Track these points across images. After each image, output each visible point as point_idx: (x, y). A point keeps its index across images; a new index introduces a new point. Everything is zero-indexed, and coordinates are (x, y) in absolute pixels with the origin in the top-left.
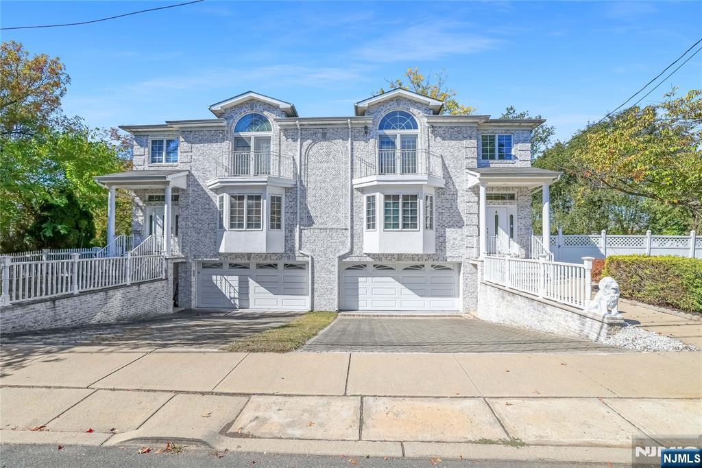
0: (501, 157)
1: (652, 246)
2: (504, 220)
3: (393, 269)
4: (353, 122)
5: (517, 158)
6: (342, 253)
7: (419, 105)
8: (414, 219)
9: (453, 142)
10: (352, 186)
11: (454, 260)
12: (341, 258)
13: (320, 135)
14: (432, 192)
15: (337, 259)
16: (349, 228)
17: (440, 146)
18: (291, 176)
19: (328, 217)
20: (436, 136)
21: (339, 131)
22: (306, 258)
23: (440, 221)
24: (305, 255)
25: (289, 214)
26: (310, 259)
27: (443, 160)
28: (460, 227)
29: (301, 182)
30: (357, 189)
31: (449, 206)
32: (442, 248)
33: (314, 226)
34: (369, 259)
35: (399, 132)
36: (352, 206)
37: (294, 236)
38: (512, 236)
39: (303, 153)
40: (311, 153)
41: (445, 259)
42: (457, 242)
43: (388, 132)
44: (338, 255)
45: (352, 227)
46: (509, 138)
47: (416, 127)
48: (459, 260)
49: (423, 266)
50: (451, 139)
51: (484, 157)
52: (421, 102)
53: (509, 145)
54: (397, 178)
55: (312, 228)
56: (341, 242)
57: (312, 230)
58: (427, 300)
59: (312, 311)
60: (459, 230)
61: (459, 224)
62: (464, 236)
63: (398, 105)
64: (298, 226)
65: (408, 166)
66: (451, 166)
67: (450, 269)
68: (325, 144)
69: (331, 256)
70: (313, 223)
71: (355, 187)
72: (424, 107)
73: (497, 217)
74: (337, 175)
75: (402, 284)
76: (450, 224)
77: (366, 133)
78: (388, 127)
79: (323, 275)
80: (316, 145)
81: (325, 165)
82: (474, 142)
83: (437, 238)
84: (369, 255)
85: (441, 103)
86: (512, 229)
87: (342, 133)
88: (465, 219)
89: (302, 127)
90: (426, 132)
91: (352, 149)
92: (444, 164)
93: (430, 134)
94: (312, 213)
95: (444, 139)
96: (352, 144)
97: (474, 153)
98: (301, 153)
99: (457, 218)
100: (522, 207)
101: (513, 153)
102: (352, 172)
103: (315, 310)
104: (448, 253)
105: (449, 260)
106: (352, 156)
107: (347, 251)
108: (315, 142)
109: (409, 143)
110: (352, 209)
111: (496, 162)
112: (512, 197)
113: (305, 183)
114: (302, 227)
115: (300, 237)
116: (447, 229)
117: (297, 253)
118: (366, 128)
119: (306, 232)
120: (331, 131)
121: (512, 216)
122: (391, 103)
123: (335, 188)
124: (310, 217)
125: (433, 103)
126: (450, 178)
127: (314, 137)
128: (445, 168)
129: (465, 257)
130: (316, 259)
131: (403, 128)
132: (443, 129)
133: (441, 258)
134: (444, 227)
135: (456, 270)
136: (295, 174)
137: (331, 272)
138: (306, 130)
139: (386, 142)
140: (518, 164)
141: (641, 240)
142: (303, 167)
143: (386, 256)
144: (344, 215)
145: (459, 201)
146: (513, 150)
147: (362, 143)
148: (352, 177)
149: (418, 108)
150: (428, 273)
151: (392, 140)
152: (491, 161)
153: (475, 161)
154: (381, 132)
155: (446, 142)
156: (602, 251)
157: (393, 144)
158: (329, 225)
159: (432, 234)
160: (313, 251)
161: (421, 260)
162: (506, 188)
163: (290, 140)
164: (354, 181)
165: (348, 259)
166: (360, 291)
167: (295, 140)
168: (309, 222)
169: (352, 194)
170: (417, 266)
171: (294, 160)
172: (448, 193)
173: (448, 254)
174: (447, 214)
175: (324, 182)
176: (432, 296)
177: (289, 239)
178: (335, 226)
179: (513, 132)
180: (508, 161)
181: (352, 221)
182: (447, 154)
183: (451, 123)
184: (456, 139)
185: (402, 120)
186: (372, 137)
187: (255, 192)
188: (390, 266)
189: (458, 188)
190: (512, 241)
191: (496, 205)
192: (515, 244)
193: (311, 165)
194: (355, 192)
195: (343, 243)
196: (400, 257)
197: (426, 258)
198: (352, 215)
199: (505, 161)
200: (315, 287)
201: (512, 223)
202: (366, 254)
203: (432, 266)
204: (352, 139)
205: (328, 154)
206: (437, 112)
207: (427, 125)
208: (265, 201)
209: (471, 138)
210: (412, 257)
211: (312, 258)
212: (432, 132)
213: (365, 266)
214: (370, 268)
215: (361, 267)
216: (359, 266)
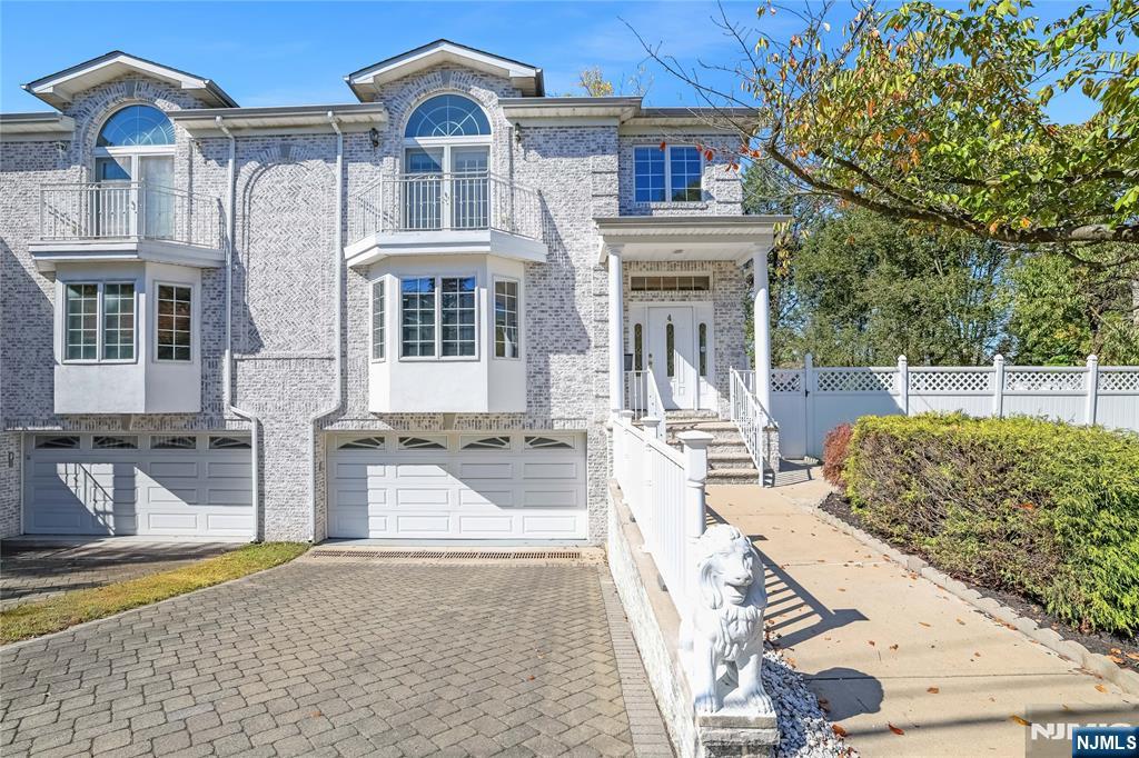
0: (678, 197)
1: (1005, 391)
2: (686, 337)
3: (441, 447)
4: (342, 117)
5: (711, 198)
6: (323, 411)
7: (492, 81)
8: (468, 332)
9: (566, 161)
10: (344, 261)
11: (568, 426)
12: (320, 424)
13: (275, 151)
14: (517, 274)
15: (311, 427)
16: (337, 355)
17: (536, 171)
18: (216, 246)
19: (293, 332)
20: (527, 148)
21: (318, 142)
22: (246, 423)
23: (536, 337)
24: (243, 418)
25: (209, 328)
26: (253, 426)
27: (543, 202)
28: (582, 352)
29: (235, 255)
30: (356, 268)
31: (556, 304)
32: (542, 399)
33: (263, 353)
34: (381, 426)
35: (447, 142)
36: (344, 306)
37: (220, 375)
38: (703, 372)
39: (240, 190)
40: (257, 191)
41: (548, 424)
42: (574, 385)
43: (424, 142)
44: (313, 415)
45: (344, 355)
46: (694, 154)
47: (486, 130)
48: (580, 426)
49: (507, 439)
50: (560, 154)
51: (642, 196)
52: (494, 71)
53: (696, 168)
54: (447, 239)
55: (258, 356)
56: (321, 388)
57: (260, 362)
58: (517, 514)
59: (260, 541)
60: (579, 359)
61: (578, 343)
62: (590, 372)
63: (446, 81)
64: (227, 352)
65: (471, 212)
66: (562, 214)
67: (567, 446)
68: (286, 169)
69: (300, 419)
70: (262, 345)
71: (350, 264)
72: (502, 86)
73: (670, 329)
74: (312, 240)
75: (461, 479)
76: (559, 345)
77: (376, 143)
78: (425, 132)
79: (283, 461)
80: (268, 173)
81: (287, 217)
82: (612, 161)
83: (531, 376)
84: (381, 416)
85: (532, 73)
86: (702, 355)
87: (323, 145)
88: (591, 333)
89: (238, 134)
90: (506, 139)
91: (345, 180)
92: (545, 211)
93: (515, 144)
94: (260, 327)
95: (545, 155)
96: (344, 169)
97: (611, 184)
98: (234, 191)
99: (575, 332)
100: (724, 305)
101: (704, 187)
102: (344, 230)
103: (268, 538)
104: (554, 410)
105: (557, 426)
106: (344, 195)
107: (334, 405)
108: (265, 166)
109: (472, 161)
110: (344, 315)
111: (664, 205)
112: (702, 284)
113: (242, 258)
114: (236, 356)
115: (234, 378)
116: (551, 356)
117: (228, 412)
118: (374, 131)
119: (246, 367)
120: (300, 141)
121: (702, 327)
122: (430, 76)
123: (307, 268)
124: (254, 333)
125: (516, 71)
126: (559, 240)
127: (263, 154)
128: (547, 218)
129: (593, 418)
130: (267, 427)
131: (458, 133)
132: (543, 132)
133: (540, 422)
134: (545, 352)
135: (578, 446)
136: (223, 238)
137: (300, 455)
138: (247, 139)
139: (420, 162)
140: (715, 210)
141: (982, 377)
142: (239, 223)
143: (419, 418)
144: (326, 328)
145: (578, 292)
146: (703, 179)
147: (368, 166)
148: (344, 243)
149: (490, 87)
150: (518, 456)
151: (436, 161)
152: (653, 205)
153: (615, 201)
154: (409, 142)
155: (551, 161)
156: (900, 402)
157: (438, 168)
158: (296, 351)
159: (516, 369)
160: (260, 408)
161: (494, 427)
162: (688, 264)
163: (213, 163)
164: (349, 252)
165: (336, 427)
166: (371, 496)
167: (222, 163)
168: (253, 343)
169: (344, 279)
170: (493, 440)
171: (220, 206)
172: (555, 275)
173: (556, 412)
174: (551, 322)
175: (285, 254)
176: (526, 507)
177: (209, 381)
178: (307, 352)
179: (703, 138)
180: (692, 204)
181: (344, 342)
182: (551, 188)
183: (559, 118)
184: (572, 154)
185: (457, 116)
186: (388, 154)
187: (121, 277)
188: (433, 441)
189: (576, 264)
190: (704, 384)
191: (666, 303)
192: (711, 388)
193: (257, 218)
194: (351, 275)
195: (324, 389)
196: (448, 419)
197: (506, 421)
198: (344, 328)
199: (685, 204)
200: (267, 488)
201: (702, 342)
202: (375, 414)
203: (527, 439)
204: (343, 158)
205: (294, 192)
207: (508, 124)
208: (142, 296)
209: (604, 152)
210: (476, 420)
211: (260, 425)
212: (519, 139)
213: (382, 440)
214: (392, 444)
215: (371, 442)
216: (368, 441)
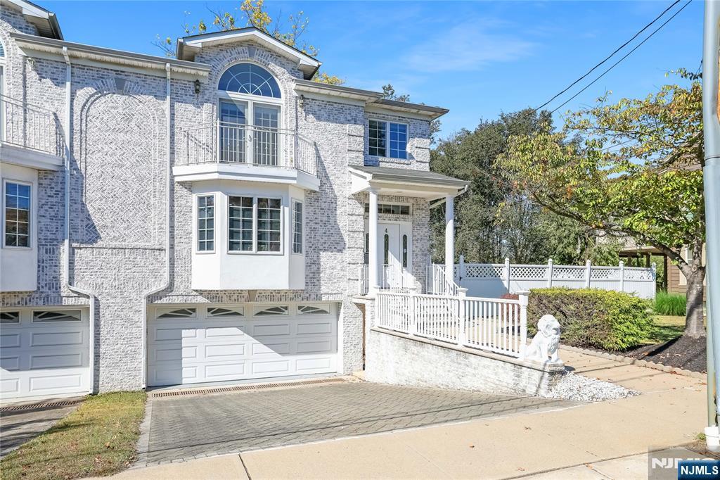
0: (393, 155)
2: (395, 244)
3: (240, 314)
4: (175, 69)
5: (413, 158)
6: (153, 290)
7: (284, 61)
8: (276, 236)
9: (332, 125)
10: (172, 177)
11: (331, 298)
12: (151, 299)
13: (111, 82)
14: (301, 198)
15: (144, 301)
16: (167, 247)
17: (313, 129)
18: (52, 150)
19: (128, 228)
20: (307, 113)
21: (148, 81)
22: (83, 301)
23: (312, 240)
24: (80, 295)
25: (45, 221)
26: (91, 302)
27: (317, 150)
28: (340, 251)
29: (73, 162)
30: (182, 183)
31: (325, 219)
32: (315, 280)
33: (100, 243)
34: (200, 299)
35: (250, 98)
36: (172, 211)
37: (58, 260)
38: (405, 265)
39: (77, 109)
40: (92, 111)
41: (319, 297)
42: (335, 272)
43: (234, 96)
44: (146, 293)
45: (172, 247)
46: (403, 128)
47: (278, 95)
48: (338, 298)
49: (286, 308)
50: (328, 120)
51: (372, 152)
52: (287, 56)
53: (403, 138)
54: (247, 170)
55: (95, 245)
56: (151, 271)
57: (95, 251)
58: (292, 359)
59: (95, 394)
60: (339, 255)
61: (337, 245)
62: (345, 264)
63: (251, 55)
64: (67, 242)
65: (266, 154)
66: (329, 160)
67: (325, 312)
68: (121, 99)
69: (133, 296)
70: (98, 237)
71: (177, 179)
72: (291, 66)
73: (386, 237)
74: (145, 157)
75: (254, 337)
76: (326, 245)
77: (197, 91)
78: (234, 88)
79: (117, 329)
80: (103, 100)
81: (121, 137)
82: (360, 129)
83: (308, 266)
84: (201, 293)
85: (316, 64)
86: (405, 255)
87: (154, 85)
88: (346, 239)
89: (75, 61)
90: (293, 104)
91: (172, 115)
92: (319, 157)
93: (299, 109)
94: (96, 219)
95: (318, 119)
96: (172, 107)
97: (360, 144)
98: (72, 109)
99: (336, 237)
100: (418, 224)
101: (408, 150)
102: (172, 153)
103: (102, 390)
104: (322, 288)
105: (324, 299)
106: (172, 126)
107: (163, 286)
108: (101, 92)
109: (267, 118)
110: (172, 217)
111: (387, 160)
112: (405, 211)
113: (79, 164)
114: (74, 245)
115: (71, 263)
116: (321, 253)
117: (65, 291)
118: (197, 83)
119: (84, 254)
120: (133, 78)
121: (405, 237)
122: (240, 49)
123: (141, 179)
124: (91, 227)
125: (305, 61)
126: (327, 177)
127: (100, 83)
128: (319, 162)
129: (346, 293)
130: (103, 302)
131: (257, 93)
132: (317, 103)
133: (313, 296)
134: (318, 250)
135: (333, 312)
136: (60, 147)
137: (134, 323)
138: (82, 67)
139: (230, 112)
140: (415, 166)
142: (77, 136)
143: (230, 294)
144: (157, 226)
145: (338, 212)
146: (408, 146)
147: (191, 107)
148: (172, 163)
149: (282, 65)
150: (293, 321)
151: (241, 110)
152: (381, 158)
153: (361, 155)
154: (221, 93)
155: (323, 123)
156: (506, 284)
157: (241, 116)
158: (130, 242)
159: (301, 259)
160: (97, 286)
161: (283, 299)
162: (399, 198)
163: (48, 82)
164: (176, 170)
165: (164, 300)
166: (185, 352)
167: (59, 83)
168: (90, 235)
169: (172, 190)
170: (277, 309)
171: (57, 119)
172: (324, 200)
173: (324, 289)
174: (321, 231)
175: (121, 166)
176: (299, 353)
177: (47, 264)
178: (141, 244)
179: (409, 120)
180: (403, 161)
181: (172, 237)
182: (322, 142)
183: (329, 95)
184: (336, 121)
185: (257, 81)
186: (207, 101)
188: (234, 311)
189: (338, 194)
190: (405, 272)
191: (387, 221)
192: (410, 275)
193: (93, 134)
194: (177, 187)
195: (155, 273)
196: (252, 295)
197: (292, 296)
198: (172, 227)
199: (398, 160)
200: (102, 350)
201: (405, 247)
202: (196, 291)
203: (300, 308)
204: (172, 98)
205: (126, 119)
206: (308, 75)
207: (295, 94)
209: (355, 123)
210: (272, 295)
211: (96, 300)
212: (303, 106)
213: (194, 310)
214: (202, 314)
215: (185, 312)
216: (183, 311)
